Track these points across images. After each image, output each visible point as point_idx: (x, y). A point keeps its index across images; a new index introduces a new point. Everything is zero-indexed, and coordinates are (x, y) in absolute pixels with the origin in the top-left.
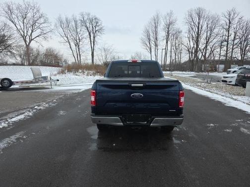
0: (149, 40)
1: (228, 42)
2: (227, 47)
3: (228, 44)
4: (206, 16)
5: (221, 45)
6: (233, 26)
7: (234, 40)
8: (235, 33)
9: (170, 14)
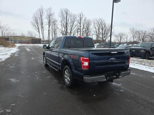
0: (37, 23)
1: (80, 29)
2: (80, 32)
3: (80, 31)
4: (70, 14)
5: (78, 31)
6: (82, 21)
7: (83, 29)
8: (84, 25)
9: (50, 9)
